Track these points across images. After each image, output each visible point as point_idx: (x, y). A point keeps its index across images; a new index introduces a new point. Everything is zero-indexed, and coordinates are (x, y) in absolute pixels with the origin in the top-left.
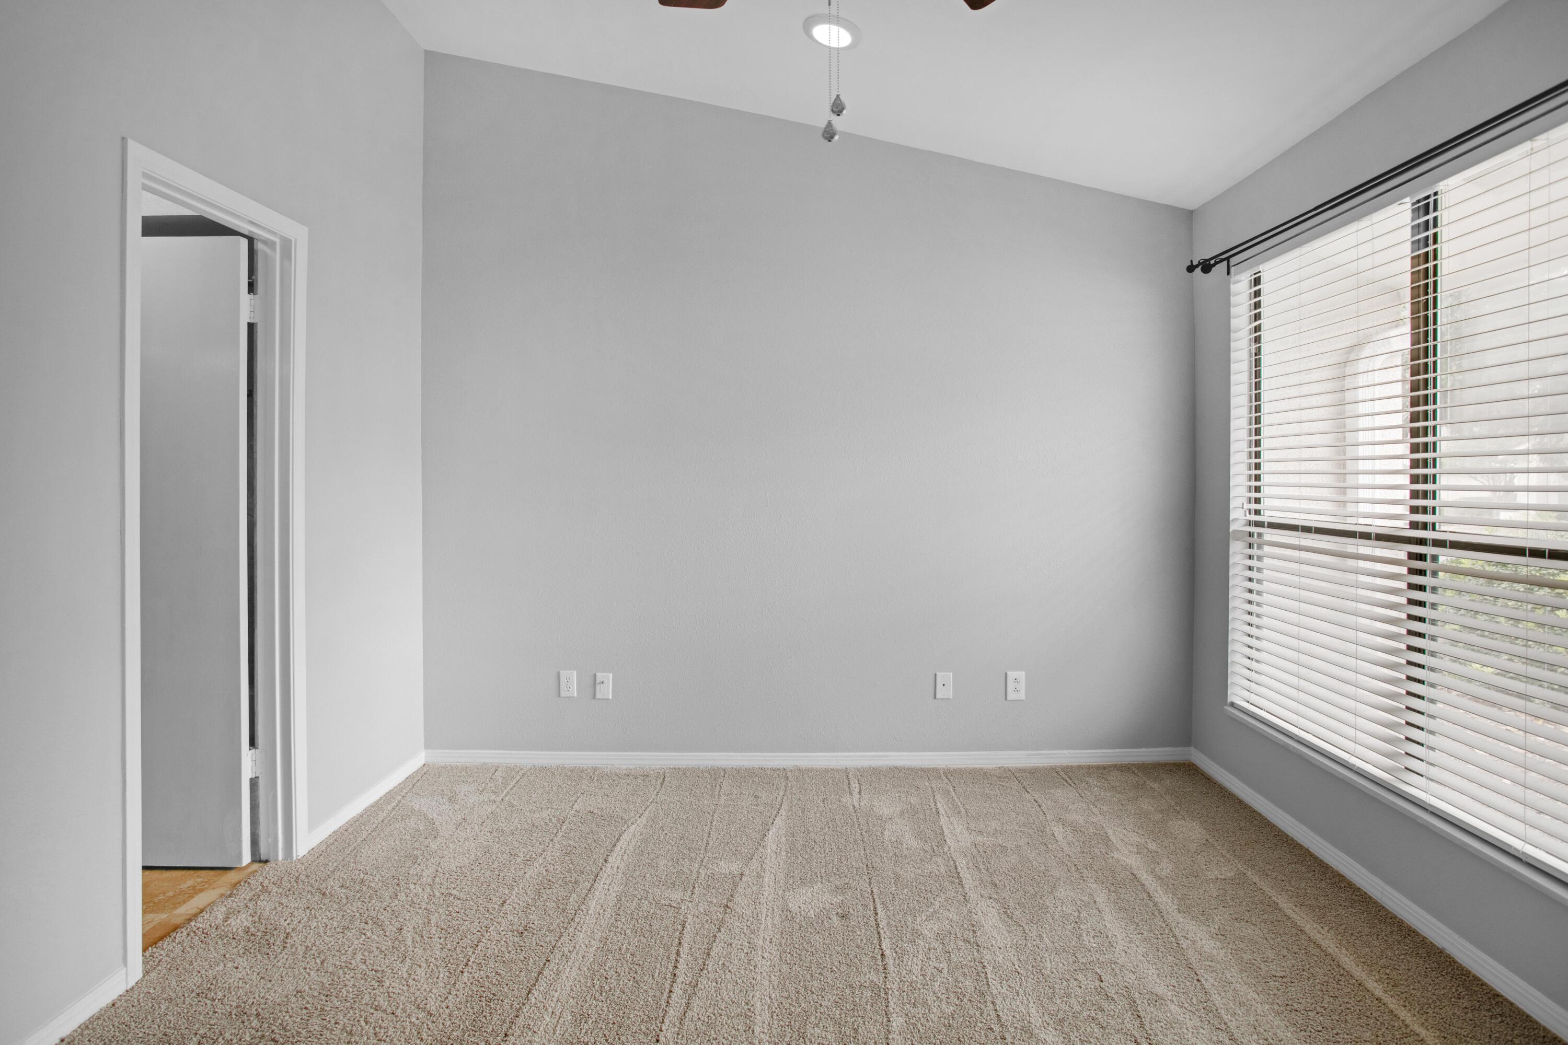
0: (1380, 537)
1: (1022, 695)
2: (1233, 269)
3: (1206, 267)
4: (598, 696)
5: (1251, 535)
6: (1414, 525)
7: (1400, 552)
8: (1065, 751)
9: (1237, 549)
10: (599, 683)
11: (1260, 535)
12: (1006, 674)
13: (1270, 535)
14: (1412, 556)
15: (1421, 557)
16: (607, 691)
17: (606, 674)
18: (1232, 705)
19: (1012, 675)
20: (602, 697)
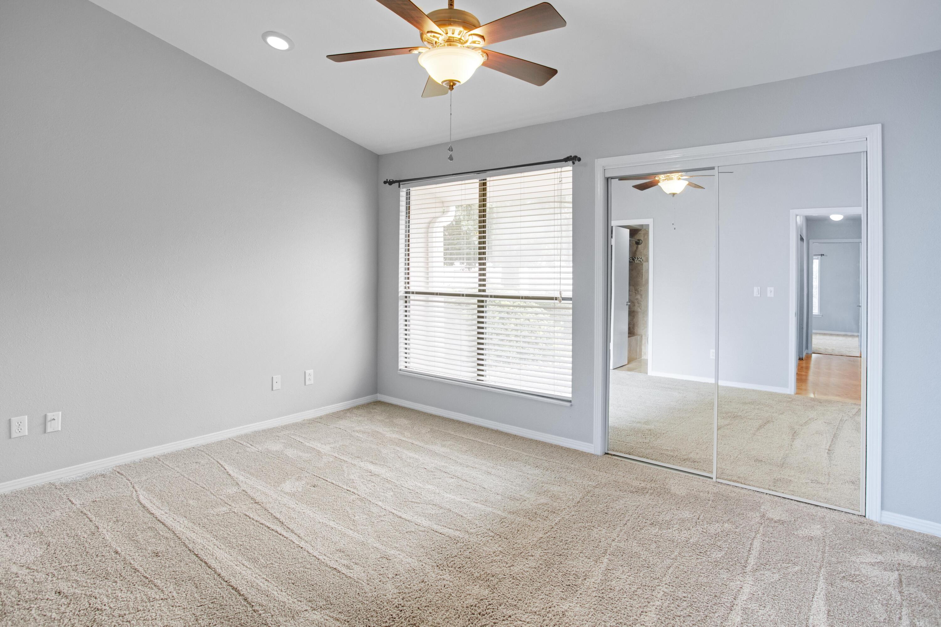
0: (468, 295)
1: (312, 382)
2: (401, 186)
3: (391, 183)
4: (49, 430)
5: (406, 297)
6: (480, 291)
7: (475, 300)
8: (330, 406)
9: (401, 303)
10: (51, 421)
11: (409, 297)
12: (305, 372)
13: (412, 297)
14: (479, 301)
15: (482, 301)
16: (56, 425)
17: (56, 413)
18: (400, 370)
19: (308, 372)
20: (52, 430)
